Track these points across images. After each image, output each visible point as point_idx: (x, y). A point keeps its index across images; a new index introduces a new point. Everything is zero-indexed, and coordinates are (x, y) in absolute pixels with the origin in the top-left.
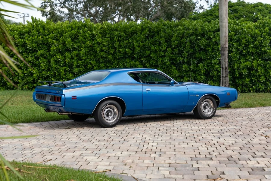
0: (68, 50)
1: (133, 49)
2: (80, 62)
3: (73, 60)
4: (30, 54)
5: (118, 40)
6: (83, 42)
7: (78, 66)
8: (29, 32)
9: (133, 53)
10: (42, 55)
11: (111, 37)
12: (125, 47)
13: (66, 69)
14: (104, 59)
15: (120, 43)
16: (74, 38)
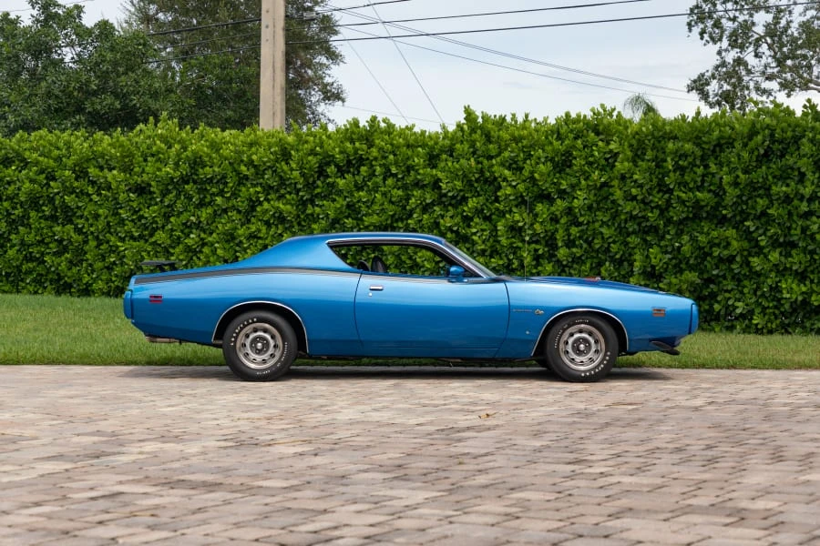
0: (546, 197)
1: (719, 193)
2: (574, 230)
3: (558, 226)
4: (450, 208)
5: (678, 168)
6: (584, 173)
7: (570, 244)
8: (451, 151)
9: (718, 204)
10: (479, 212)
11: (656, 157)
12: (699, 188)
13: (536, 250)
14: (639, 224)
15: (683, 175)
16: (562, 164)
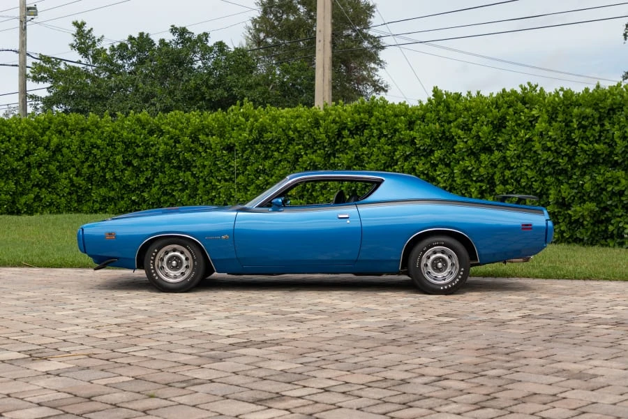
0: (488, 150)
1: (612, 144)
2: (508, 173)
3: (496, 170)
4: (422, 158)
5: (581, 126)
6: (514, 131)
7: (504, 182)
8: (423, 118)
9: (611, 153)
10: (441, 160)
11: (566, 119)
12: (597, 141)
13: (481, 187)
14: (554, 168)
15: (585, 132)
16: (499, 125)
